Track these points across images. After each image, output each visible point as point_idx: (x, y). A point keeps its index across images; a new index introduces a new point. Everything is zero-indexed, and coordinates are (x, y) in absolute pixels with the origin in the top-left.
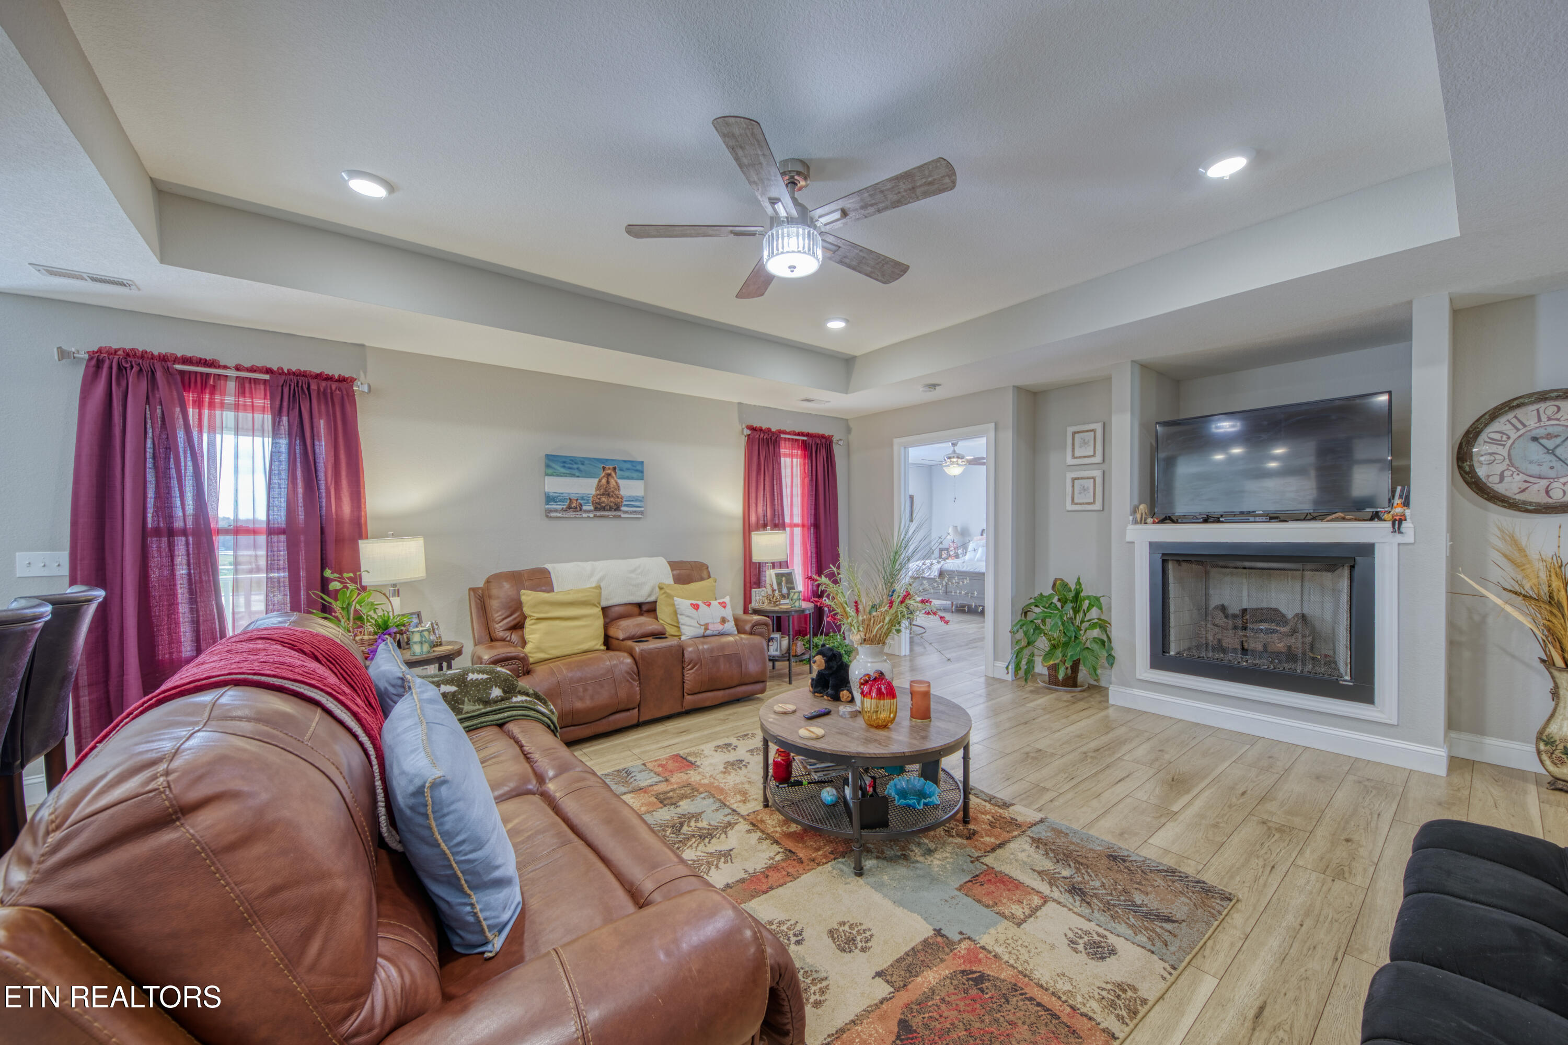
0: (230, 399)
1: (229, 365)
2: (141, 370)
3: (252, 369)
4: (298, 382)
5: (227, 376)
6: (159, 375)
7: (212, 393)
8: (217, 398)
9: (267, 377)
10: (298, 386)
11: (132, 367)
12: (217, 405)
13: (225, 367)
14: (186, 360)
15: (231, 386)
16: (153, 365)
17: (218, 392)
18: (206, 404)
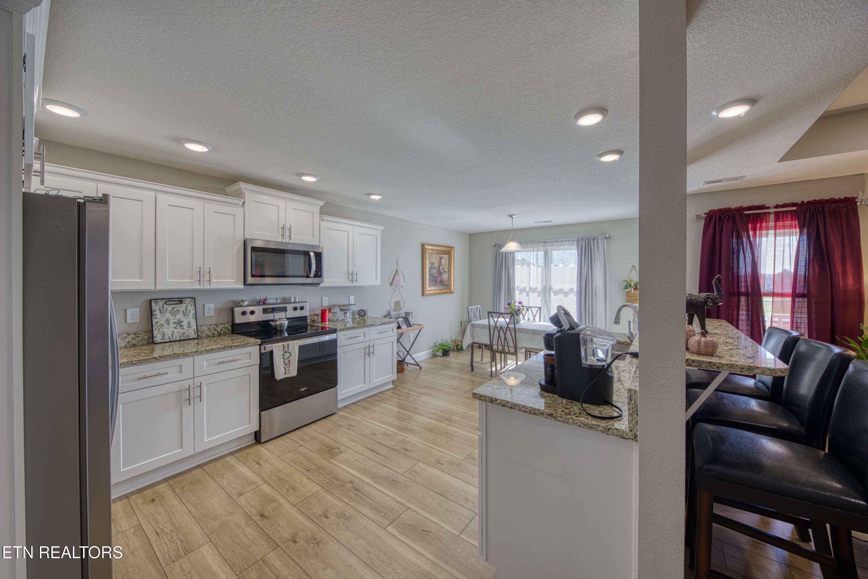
0: (772, 224)
1: (770, 206)
2: (729, 217)
3: (785, 206)
4: (816, 207)
5: (770, 212)
6: (737, 218)
7: (761, 223)
8: (764, 225)
9: (795, 208)
10: (815, 210)
11: (725, 217)
12: (764, 228)
13: (768, 208)
14: (749, 208)
15: (772, 217)
16: (735, 214)
17: (764, 221)
18: (758, 229)
